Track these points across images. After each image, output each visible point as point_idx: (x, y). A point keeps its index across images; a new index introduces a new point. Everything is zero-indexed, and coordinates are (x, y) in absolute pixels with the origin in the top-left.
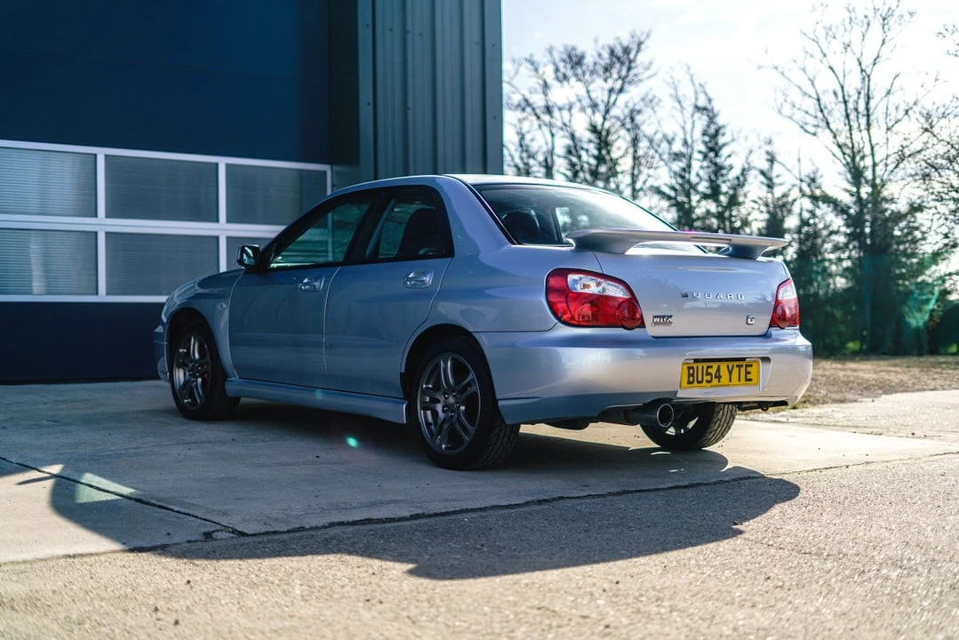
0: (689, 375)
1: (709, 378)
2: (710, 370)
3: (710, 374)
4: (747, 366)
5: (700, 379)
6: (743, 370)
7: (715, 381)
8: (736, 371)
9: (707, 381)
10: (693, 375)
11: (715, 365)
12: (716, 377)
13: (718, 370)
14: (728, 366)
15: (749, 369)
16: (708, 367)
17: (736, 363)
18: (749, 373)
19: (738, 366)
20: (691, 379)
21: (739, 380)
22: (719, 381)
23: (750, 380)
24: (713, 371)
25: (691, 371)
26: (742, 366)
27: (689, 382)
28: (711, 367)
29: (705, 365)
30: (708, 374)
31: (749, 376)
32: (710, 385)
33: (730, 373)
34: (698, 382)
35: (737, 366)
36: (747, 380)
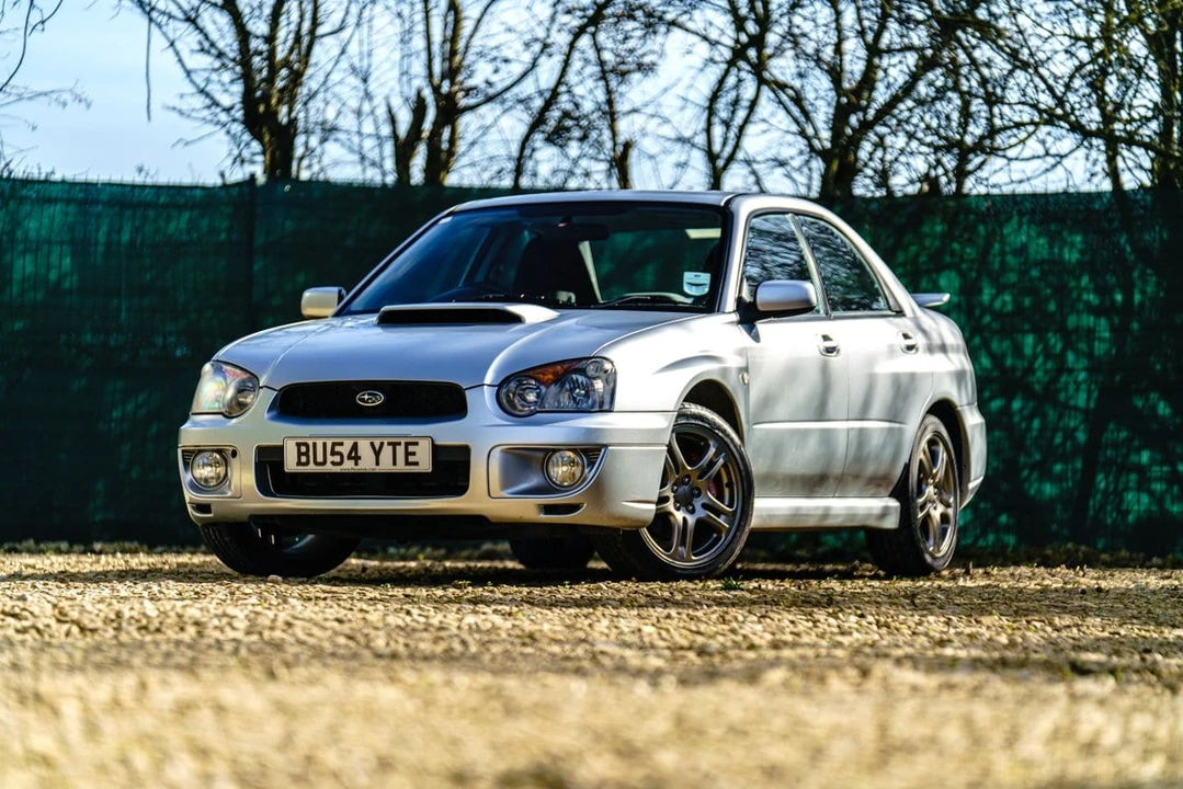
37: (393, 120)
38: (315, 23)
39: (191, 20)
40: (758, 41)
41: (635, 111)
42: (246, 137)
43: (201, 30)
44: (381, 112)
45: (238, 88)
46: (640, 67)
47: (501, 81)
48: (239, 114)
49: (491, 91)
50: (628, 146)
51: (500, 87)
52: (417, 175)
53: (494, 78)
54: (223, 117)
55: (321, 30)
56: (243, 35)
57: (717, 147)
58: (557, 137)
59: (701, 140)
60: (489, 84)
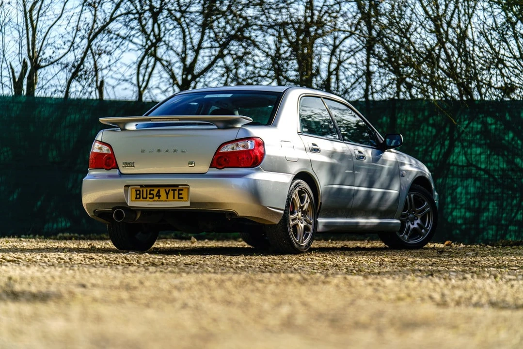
0: (137, 194)
1: (151, 196)
2: (152, 192)
3: (153, 194)
4: (179, 190)
5: (145, 196)
6: (176, 192)
7: (156, 198)
8: (171, 193)
9: (150, 198)
10: (139, 194)
11: (156, 190)
12: (156, 196)
13: (159, 191)
14: (165, 190)
15: (180, 192)
16: (150, 190)
17: (171, 189)
18: (181, 194)
19: (174, 190)
20: (138, 196)
21: (174, 198)
22: (159, 198)
23: (182, 198)
24: (155, 192)
25: (138, 192)
26: (176, 190)
27: (136, 198)
28: (153, 190)
29: (149, 189)
30: (150, 194)
31: (180, 196)
32: (152, 200)
33: (167, 194)
34: (143, 198)
35: (172, 190)
36: (179, 198)
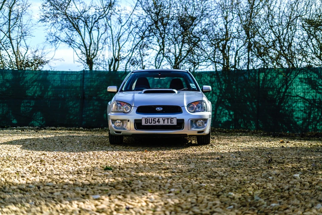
37: (109, 62)
38: (98, 48)
39: (79, 48)
40: (163, 49)
41: (145, 61)
42: (87, 65)
43: (81, 50)
44: (107, 61)
45: (86, 58)
46: (146, 55)
47: (125, 56)
48: (86, 61)
49: (123, 58)
50: (144, 66)
51: (124, 57)
52: (112, 70)
53: (123, 56)
54: (83, 62)
55: (99, 49)
56: (86, 50)
57: (157, 66)
58: (133, 64)
59: (154, 65)
60: (123, 57)
